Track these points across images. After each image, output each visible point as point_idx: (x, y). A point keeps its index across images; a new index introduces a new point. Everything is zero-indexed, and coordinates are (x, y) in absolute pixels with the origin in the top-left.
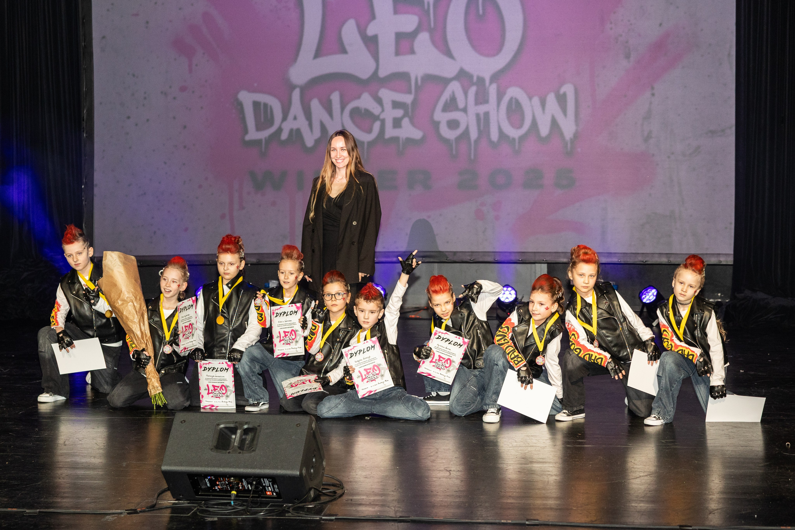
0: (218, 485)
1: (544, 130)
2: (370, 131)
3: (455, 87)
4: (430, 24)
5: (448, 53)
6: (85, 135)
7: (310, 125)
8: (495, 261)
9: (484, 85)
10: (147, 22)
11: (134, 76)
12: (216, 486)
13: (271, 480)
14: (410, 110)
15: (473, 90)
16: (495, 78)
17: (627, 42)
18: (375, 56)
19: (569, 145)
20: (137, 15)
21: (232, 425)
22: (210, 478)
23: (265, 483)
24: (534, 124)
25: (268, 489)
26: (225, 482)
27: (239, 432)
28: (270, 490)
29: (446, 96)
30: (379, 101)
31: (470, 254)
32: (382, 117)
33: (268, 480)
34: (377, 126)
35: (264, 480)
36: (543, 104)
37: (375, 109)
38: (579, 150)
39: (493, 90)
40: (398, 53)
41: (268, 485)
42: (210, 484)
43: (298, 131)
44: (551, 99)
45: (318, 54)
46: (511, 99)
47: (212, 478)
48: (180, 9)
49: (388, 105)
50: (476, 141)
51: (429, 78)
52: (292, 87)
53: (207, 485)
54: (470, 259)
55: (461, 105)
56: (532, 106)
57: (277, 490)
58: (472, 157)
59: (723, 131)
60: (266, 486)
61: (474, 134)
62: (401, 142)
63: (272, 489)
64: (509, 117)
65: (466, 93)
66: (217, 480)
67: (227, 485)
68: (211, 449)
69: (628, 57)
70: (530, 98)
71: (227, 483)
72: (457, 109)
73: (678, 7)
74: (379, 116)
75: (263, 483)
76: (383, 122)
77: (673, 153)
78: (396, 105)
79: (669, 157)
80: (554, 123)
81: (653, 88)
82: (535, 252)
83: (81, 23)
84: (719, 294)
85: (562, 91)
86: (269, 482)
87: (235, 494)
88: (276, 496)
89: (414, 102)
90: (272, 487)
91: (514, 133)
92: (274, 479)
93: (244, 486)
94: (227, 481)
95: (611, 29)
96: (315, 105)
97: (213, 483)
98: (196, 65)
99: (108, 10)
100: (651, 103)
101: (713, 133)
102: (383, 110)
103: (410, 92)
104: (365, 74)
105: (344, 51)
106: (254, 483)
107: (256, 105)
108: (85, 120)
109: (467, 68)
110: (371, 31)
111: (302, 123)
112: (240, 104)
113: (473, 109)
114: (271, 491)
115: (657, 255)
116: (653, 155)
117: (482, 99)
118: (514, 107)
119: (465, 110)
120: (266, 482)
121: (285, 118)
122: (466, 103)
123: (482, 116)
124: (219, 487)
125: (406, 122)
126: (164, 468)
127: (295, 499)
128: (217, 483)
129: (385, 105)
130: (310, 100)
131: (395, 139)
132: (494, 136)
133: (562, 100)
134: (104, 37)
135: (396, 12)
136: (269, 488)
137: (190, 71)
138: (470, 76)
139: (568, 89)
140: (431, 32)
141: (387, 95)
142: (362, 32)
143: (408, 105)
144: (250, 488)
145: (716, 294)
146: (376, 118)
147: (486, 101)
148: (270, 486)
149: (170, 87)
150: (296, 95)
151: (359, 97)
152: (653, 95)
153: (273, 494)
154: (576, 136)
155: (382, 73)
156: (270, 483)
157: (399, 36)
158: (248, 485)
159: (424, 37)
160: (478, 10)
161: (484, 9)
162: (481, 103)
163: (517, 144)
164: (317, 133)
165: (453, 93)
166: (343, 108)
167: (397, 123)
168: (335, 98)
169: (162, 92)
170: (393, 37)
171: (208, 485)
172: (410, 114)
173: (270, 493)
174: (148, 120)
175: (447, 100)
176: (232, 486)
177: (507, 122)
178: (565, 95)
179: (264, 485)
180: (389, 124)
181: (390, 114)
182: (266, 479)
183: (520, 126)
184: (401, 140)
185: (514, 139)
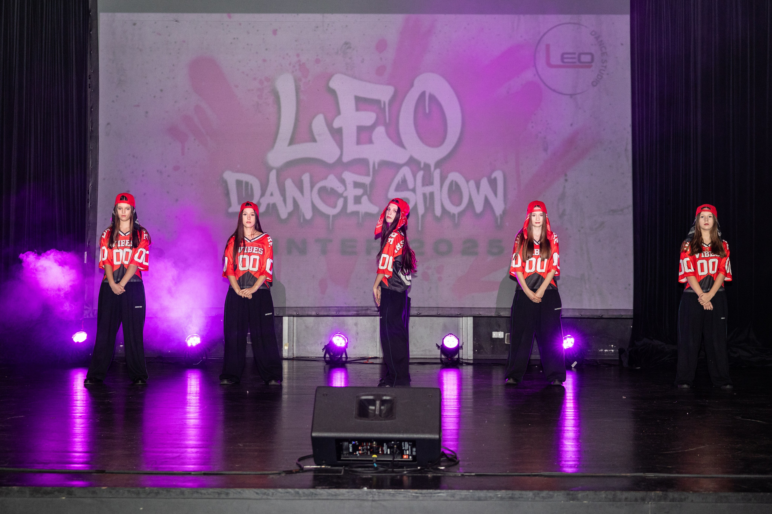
0: (359, 450)
1: (479, 207)
2: (334, 207)
3: (406, 171)
4: (385, 120)
5: (400, 144)
6: (89, 206)
7: (285, 201)
8: (438, 315)
9: (430, 170)
10: (147, 112)
11: (134, 156)
12: (358, 451)
13: (411, 443)
14: (368, 189)
15: (420, 174)
16: (439, 164)
17: (545, 138)
18: (340, 144)
19: (499, 220)
20: (138, 106)
21: (371, 397)
22: (354, 444)
23: (404, 446)
24: (471, 203)
25: (406, 452)
26: (367, 446)
27: (378, 403)
28: (408, 453)
29: (398, 178)
30: (343, 182)
31: (417, 309)
32: (345, 195)
33: (408, 443)
34: (340, 202)
35: (404, 444)
36: (478, 187)
37: (340, 189)
38: (507, 224)
39: (437, 174)
40: (359, 142)
41: (407, 449)
42: (353, 450)
43: (274, 205)
44: (484, 182)
45: (292, 141)
46: (452, 182)
47: (356, 443)
48: (175, 102)
49: (350, 186)
50: (423, 216)
51: (385, 164)
52: (270, 169)
53: (349, 450)
54: (417, 313)
55: (411, 186)
56: (469, 188)
57: (414, 453)
58: (420, 229)
59: (622, 210)
60: (404, 450)
61: (421, 210)
62: (360, 215)
63: (410, 452)
64: (450, 197)
65: (415, 176)
66: (360, 445)
67: (367, 450)
68: (355, 417)
69: (546, 150)
70: (468, 181)
71: (369, 447)
72: (408, 189)
73: (585, 112)
74: (342, 194)
75: (403, 446)
76: (346, 199)
77: (582, 228)
78: (357, 185)
79: (579, 231)
80: (487, 201)
81: (566, 175)
82: (471, 308)
83: (89, 112)
84: (612, 346)
85: (493, 176)
86: (409, 445)
87: (375, 457)
88: (411, 460)
89: (372, 183)
90: (410, 450)
91: (454, 210)
92: (413, 442)
93: (384, 451)
94: (369, 446)
95: (533, 127)
96: (289, 184)
97: (355, 448)
98: (189, 149)
99: (113, 101)
100: (564, 187)
101: (614, 211)
102: (346, 190)
103: (368, 175)
104: (331, 159)
105: (314, 140)
106: (395, 446)
107: (239, 183)
108: (90, 193)
109: (416, 156)
110: (337, 124)
111: (277, 199)
112: (225, 182)
113: (420, 190)
114: (409, 455)
115: (571, 310)
116: (567, 229)
117: (427, 181)
118: (454, 188)
119: (414, 190)
120: (406, 446)
121: (263, 195)
122: (415, 184)
123: (428, 195)
124: (360, 452)
125: (365, 199)
126: (314, 434)
127: (429, 462)
128: (360, 448)
129: (348, 185)
130: (285, 179)
131: (356, 213)
132: (438, 212)
133: (493, 183)
134: (108, 124)
135: (357, 109)
136: (408, 451)
137: (183, 154)
138: (418, 163)
139: (498, 175)
140: (387, 126)
141: (349, 177)
142: (329, 125)
143: (367, 186)
144: (389, 453)
145: (610, 345)
146: (340, 195)
147: (432, 184)
148: (408, 450)
149: (166, 167)
150: (273, 176)
151: (325, 178)
152: (566, 180)
153: (409, 458)
154: (505, 212)
155: (345, 159)
156: (410, 447)
157: (361, 129)
158: (388, 448)
159: (380, 130)
160: (425, 109)
161: (430, 109)
162: (427, 185)
163: (456, 219)
164: (290, 208)
165: (404, 176)
166: (312, 187)
167: (357, 200)
168: (306, 178)
169: (158, 171)
170: (355, 130)
171: (351, 450)
172: (368, 193)
173: (407, 457)
174: (145, 194)
175: (399, 182)
176: (372, 451)
177: (448, 199)
178: (495, 179)
179: (403, 448)
180: (351, 201)
181: (352, 192)
182: (407, 443)
183: (459, 204)
184: (360, 214)
185: (454, 215)
